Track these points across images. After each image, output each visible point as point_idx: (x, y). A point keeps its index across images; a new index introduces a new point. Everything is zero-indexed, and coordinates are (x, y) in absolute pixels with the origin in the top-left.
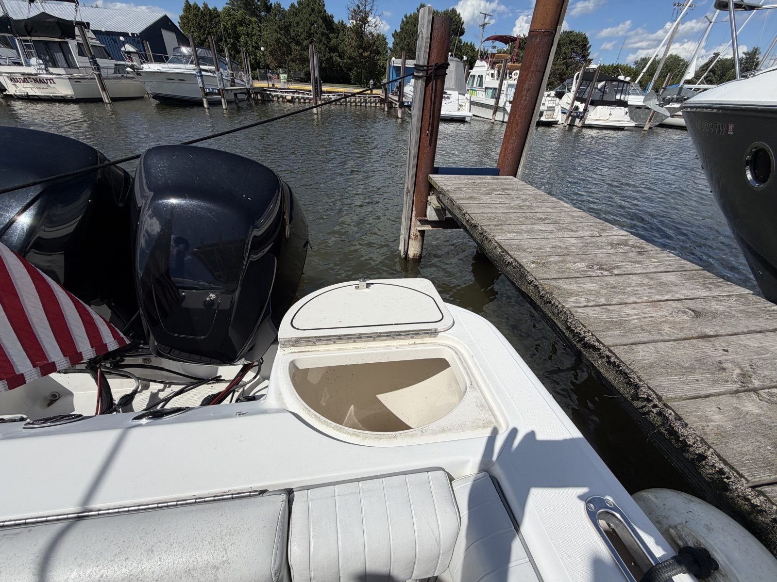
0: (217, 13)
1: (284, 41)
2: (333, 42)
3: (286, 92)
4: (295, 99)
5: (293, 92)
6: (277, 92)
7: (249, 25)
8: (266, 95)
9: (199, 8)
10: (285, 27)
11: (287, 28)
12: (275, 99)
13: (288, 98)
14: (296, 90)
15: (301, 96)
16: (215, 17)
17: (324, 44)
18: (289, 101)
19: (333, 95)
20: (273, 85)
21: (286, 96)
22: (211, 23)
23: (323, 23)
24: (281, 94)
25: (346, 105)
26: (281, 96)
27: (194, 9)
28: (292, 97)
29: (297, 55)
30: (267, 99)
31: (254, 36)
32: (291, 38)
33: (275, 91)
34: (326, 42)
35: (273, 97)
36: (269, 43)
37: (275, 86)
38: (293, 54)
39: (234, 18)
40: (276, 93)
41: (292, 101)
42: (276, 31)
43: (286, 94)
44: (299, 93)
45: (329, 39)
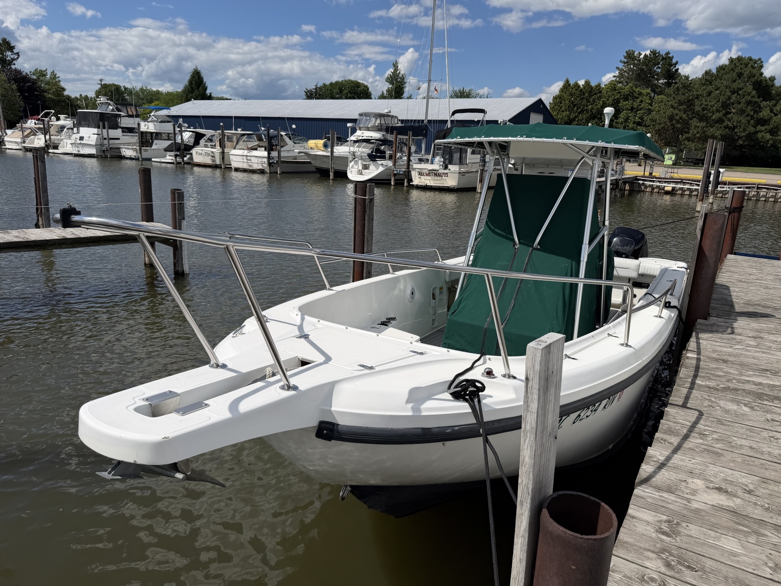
0: (599, 89)
1: (681, 118)
2: (765, 113)
3: (665, 182)
4: (677, 191)
5: (677, 183)
6: (653, 181)
7: (637, 98)
8: (637, 185)
9: (579, 87)
10: (689, 101)
11: (690, 103)
12: (649, 189)
13: (666, 189)
14: (682, 180)
15: (687, 186)
16: (595, 94)
17: (748, 115)
18: (667, 193)
19: (738, 188)
20: (651, 174)
21: (664, 187)
22: (588, 101)
23: (754, 88)
24: (658, 184)
25: (758, 200)
26: (658, 187)
27: (572, 89)
28: (673, 189)
29: (698, 133)
30: (637, 189)
31: (640, 110)
32: (694, 113)
33: (650, 181)
34: (752, 113)
35: (646, 187)
36: (658, 121)
37: (654, 174)
38: (691, 132)
39: (620, 93)
40: (651, 183)
41: (672, 193)
42: (672, 107)
43: (666, 185)
44: (684, 183)
45: (757, 108)
